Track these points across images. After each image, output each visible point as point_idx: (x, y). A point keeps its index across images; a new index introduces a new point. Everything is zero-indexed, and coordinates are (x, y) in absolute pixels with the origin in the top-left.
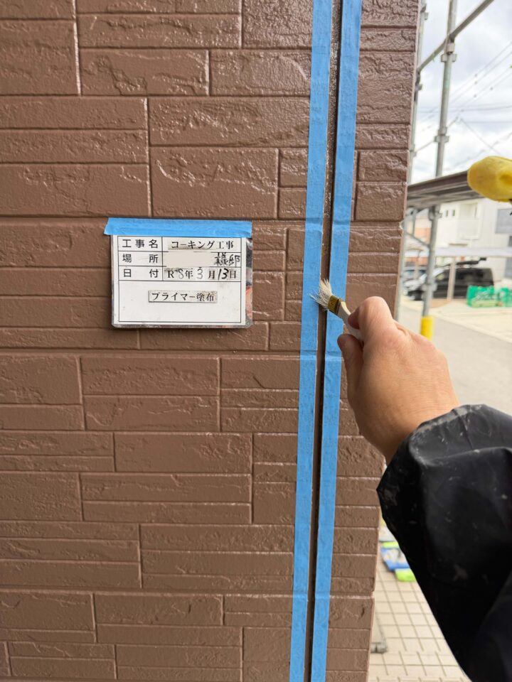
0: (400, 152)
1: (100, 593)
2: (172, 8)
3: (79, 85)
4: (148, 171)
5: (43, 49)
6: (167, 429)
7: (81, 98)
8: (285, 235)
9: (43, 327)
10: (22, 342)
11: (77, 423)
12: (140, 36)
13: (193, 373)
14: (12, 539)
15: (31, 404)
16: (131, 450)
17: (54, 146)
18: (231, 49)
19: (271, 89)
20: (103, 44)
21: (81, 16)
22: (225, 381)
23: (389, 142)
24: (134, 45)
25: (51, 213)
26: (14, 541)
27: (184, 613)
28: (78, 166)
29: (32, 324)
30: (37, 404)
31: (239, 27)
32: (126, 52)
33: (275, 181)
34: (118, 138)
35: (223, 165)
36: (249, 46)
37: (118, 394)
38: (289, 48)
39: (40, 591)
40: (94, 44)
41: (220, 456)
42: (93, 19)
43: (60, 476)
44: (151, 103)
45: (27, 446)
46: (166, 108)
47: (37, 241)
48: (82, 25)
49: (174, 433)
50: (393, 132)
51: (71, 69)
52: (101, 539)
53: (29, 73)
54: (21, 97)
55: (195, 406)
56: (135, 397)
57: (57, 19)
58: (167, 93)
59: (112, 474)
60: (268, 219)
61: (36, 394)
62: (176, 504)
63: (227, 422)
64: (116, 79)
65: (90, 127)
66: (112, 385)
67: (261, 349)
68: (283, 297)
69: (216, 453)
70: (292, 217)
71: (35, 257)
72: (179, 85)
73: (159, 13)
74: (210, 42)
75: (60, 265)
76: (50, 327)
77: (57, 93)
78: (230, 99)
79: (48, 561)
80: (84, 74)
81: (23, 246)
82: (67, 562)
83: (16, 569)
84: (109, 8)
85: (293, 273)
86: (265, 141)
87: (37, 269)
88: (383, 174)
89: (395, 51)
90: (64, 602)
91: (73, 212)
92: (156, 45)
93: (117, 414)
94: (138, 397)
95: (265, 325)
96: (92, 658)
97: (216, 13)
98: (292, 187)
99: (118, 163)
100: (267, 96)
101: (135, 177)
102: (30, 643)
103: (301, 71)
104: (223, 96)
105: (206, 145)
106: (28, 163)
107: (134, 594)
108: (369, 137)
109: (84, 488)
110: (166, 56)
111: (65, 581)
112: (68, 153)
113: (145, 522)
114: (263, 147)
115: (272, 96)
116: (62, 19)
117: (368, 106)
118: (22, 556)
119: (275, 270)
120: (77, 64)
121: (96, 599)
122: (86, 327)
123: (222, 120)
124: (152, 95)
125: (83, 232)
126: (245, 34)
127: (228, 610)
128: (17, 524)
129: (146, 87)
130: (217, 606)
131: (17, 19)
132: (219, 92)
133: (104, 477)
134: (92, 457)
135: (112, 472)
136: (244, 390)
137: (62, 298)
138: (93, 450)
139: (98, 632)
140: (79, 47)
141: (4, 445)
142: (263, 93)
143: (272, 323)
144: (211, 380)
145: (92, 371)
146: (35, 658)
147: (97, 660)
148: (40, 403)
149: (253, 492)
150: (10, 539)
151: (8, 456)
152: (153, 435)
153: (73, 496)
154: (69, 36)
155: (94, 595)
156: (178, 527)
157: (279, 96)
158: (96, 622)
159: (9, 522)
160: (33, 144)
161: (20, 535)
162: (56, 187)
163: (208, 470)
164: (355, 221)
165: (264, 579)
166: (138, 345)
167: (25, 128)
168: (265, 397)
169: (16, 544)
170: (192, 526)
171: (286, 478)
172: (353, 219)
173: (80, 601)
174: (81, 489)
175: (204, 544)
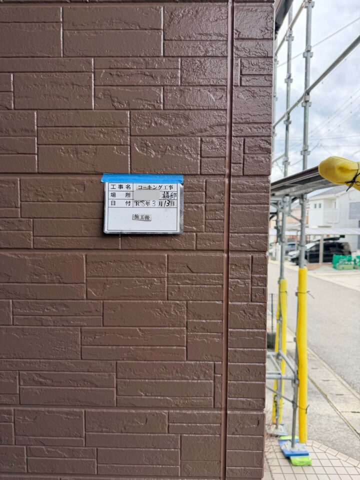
0: (266, 138)
1: (88, 410)
2: (144, 66)
3: (93, 104)
4: (129, 149)
5: (75, 86)
6: (135, 299)
7: (94, 111)
8: (204, 183)
9: (65, 237)
10: (52, 245)
11: (82, 295)
12: (127, 80)
13: (151, 264)
14: (36, 372)
15: (54, 283)
16: (113, 312)
17: (78, 136)
18: (175, 86)
19: (196, 106)
20: (107, 84)
21: (96, 70)
22: (170, 268)
23: (261, 133)
24: (123, 84)
25: (74, 172)
26: (37, 374)
27: (143, 424)
28: (91, 146)
29: (59, 235)
30: (58, 283)
31: (179, 75)
32: (119, 88)
33: (198, 154)
34: (113, 131)
35: (170, 146)
36: (184, 85)
37: (107, 277)
38: (205, 86)
39: (51, 409)
40: (103, 84)
41: (167, 316)
42: (102, 72)
43: (69, 330)
44: (131, 113)
45: (50, 310)
46: (140, 116)
47: (65, 187)
48: (96, 75)
49: (140, 301)
50: (263, 128)
51: (89, 96)
52: (91, 372)
53: (67, 99)
54: (61, 111)
55: (152, 284)
56: (117, 278)
59: (101, 328)
60: (195, 175)
61: (58, 277)
62: (140, 347)
63: (171, 294)
64: (113, 101)
65: (98, 126)
66: (104, 271)
67: (191, 249)
68: (204, 218)
69: (164, 314)
70: (208, 173)
71: (63, 196)
72: (147, 104)
73: (137, 69)
74: (164, 83)
75: (78, 201)
76: (70, 237)
77: (81, 108)
78: (174, 111)
79: (57, 388)
80: (96, 99)
81: (57, 190)
82: (69, 388)
83: (37, 393)
84: (111, 66)
85: (209, 205)
86: (193, 133)
87: (64, 203)
88: (258, 150)
89: (261, 86)
90: (66, 416)
91: (87, 171)
92: (135, 84)
93: (106, 289)
94: (119, 278)
95: (193, 235)
96: (81, 458)
97: (167, 69)
98: (208, 157)
99: (113, 145)
100: (194, 110)
101: (122, 153)
102: (41, 447)
103: (212, 97)
104: (170, 110)
105: (161, 136)
106: (63, 145)
107: (111, 411)
108: (250, 130)
109: (83, 337)
110: (141, 89)
111: (67, 401)
112: (85, 140)
113: (119, 360)
114: (192, 136)
116: (86, 72)
117: (249, 114)
118: (41, 384)
119: (199, 203)
120: (93, 94)
121: (86, 414)
122: (90, 237)
123: (170, 122)
124: (132, 109)
125: (92, 182)
126: (182, 79)
127: (171, 423)
128: (40, 361)
129: (129, 105)
130: (164, 419)
131: (62, 72)
132: (168, 108)
133: (95, 329)
134: (89, 317)
135: (101, 326)
136: (181, 274)
137: (77, 219)
138: (90, 312)
139: (87, 438)
140: (95, 86)
141: (36, 310)
142: (192, 108)
143: (198, 234)
144: (162, 268)
145: (92, 262)
146: (44, 458)
147: (85, 459)
148: (60, 283)
149: (187, 339)
150: (34, 372)
151: (38, 317)
152: (126, 303)
153: (76, 342)
154: (89, 80)
155: (85, 411)
156: (141, 363)
157: (201, 109)
158: (85, 431)
159: (35, 360)
160: (67, 135)
161: (41, 369)
162: (78, 158)
163: (159, 325)
164: (244, 175)
165: (194, 399)
166: (120, 247)
167: (63, 127)
168: (194, 278)
169: (38, 376)
170: (149, 362)
171: (207, 330)
172: (242, 174)
173: (76, 416)
174: (81, 338)
175: (156, 375)
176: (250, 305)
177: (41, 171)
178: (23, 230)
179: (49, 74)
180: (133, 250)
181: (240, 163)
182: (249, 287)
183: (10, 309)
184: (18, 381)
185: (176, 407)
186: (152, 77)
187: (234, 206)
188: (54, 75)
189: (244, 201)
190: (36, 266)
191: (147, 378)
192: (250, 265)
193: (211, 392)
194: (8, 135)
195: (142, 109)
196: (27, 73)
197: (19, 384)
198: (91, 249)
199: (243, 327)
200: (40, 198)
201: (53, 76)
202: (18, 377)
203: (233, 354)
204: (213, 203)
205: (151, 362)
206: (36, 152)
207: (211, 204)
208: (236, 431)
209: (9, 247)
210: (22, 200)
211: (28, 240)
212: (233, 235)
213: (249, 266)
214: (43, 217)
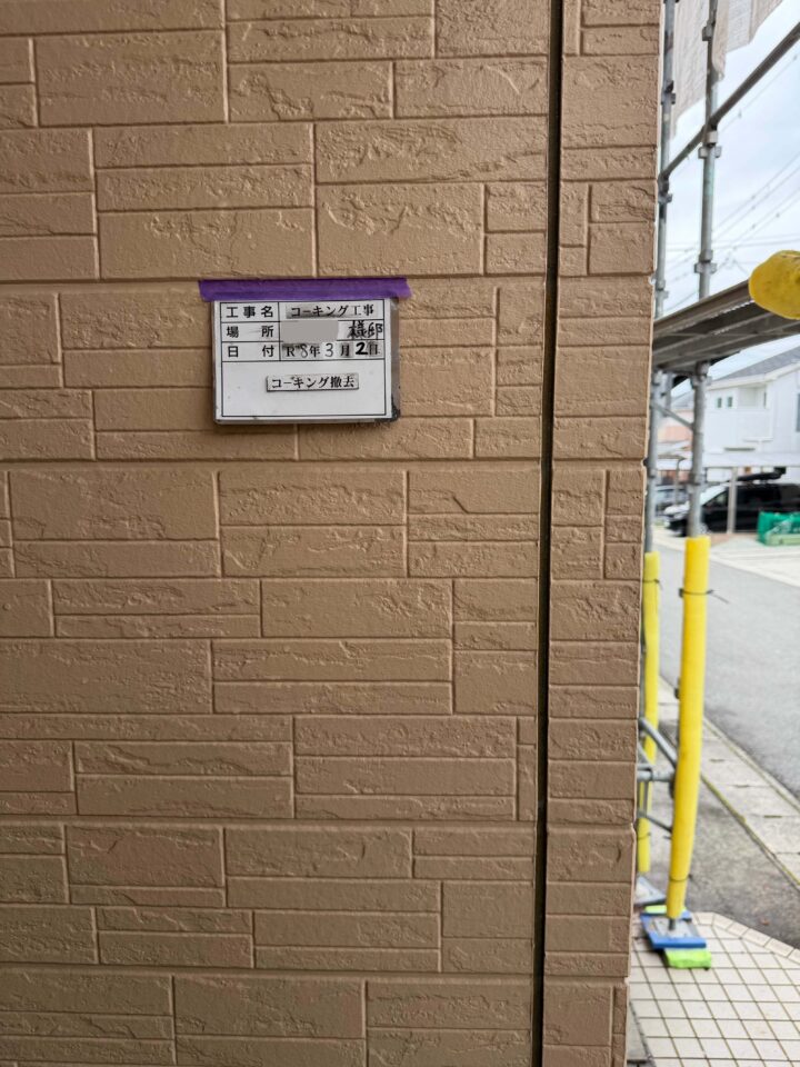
0: (644, 183)
1: (232, 827)
2: (346, 11)
3: (226, 109)
4: (313, 218)
5: (182, 66)
6: (334, 574)
7: (229, 126)
8: (495, 297)
9: (168, 431)
10: (139, 451)
11: (211, 566)
12: (304, 45)
13: (370, 493)
14: (112, 743)
15: (148, 539)
16: (284, 605)
17: (192, 188)
18: (422, 58)
19: (474, 106)
20: (258, 58)
21: (231, 24)
22: (413, 503)
23: (630, 171)
24: (297, 57)
25: (185, 275)
26: (114, 747)
27: (355, 858)
28: (222, 213)
29: (155, 427)
30: (158, 539)
31: (432, 31)
32: (287, 67)
33: (479, 225)
34: (275, 175)
35: (412, 206)
36: (445, 54)
37: (268, 525)
38: (496, 56)
39: (147, 825)
40: (247, 59)
41: (408, 614)
42: (245, 27)
43: (184, 646)
44: (318, 130)
45: (140, 601)
46: (338, 135)
47: (165, 312)
48: (233, 36)
49: (344, 580)
50: (635, 158)
51: (216, 89)
52: (237, 741)
53: (164, 97)
54: (152, 127)
55: (372, 541)
56: (291, 528)
57: (200, 29)
58: (340, 116)
59: (255, 640)
60: (472, 276)
61: (155, 525)
62: (346, 684)
63: (417, 562)
64: (273, 100)
65: (238, 161)
66: (260, 510)
67: (463, 456)
68: (493, 382)
69: (401, 609)
70: (503, 271)
71: (162, 334)
72: (355, 105)
73: (330, 17)
74: (395, 52)
75: (195, 345)
76: (179, 431)
77: (197, 120)
78: (419, 121)
79: (161, 777)
80: (233, 95)
81: (147, 321)
82: (187, 778)
83: (116, 791)
84: (267, 13)
85: (505, 349)
86: (466, 174)
87: (163, 351)
88: (623, 213)
89: (632, 55)
90: (181, 841)
91: (213, 273)
92: (326, 57)
93: (266, 553)
94: (296, 528)
95: (468, 424)
96: (218, 932)
97: (402, 16)
98: (503, 232)
99: (274, 207)
100: (468, 116)
101: (296, 226)
102: (129, 908)
103: (512, 84)
104: (412, 118)
105: (390, 182)
106: (157, 210)
107: (283, 828)
108: (603, 164)
109: (216, 663)
110: (339, 69)
111: (184, 808)
112: (209, 196)
113: (301, 713)
114: (464, 182)
115: (475, 116)
116: (207, 28)
117: (601, 124)
118: (124, 769)
119: (482, 346)
120: (225, 83)
121: (228, 835)
123: (410, 149)
124: (319, 120)
126: (440, 40)
127: (420, 854)
128: (119, 719)
129: (312, 110)
130: (403, 846)
131: (152, 31)
132: (406, 114)
133: (246, 644)
134: (230, 616)
135: (257, 638)
136: (441, 516)
138: (232, 605)
139: (230, 889)
140: (228, 62)
141: (107, 601)
142: (463, 113)
143: (479, 419)
144: (395, 503)
145: (234, 491)
146: (135, 933)
147: (226, 936)
148: (160, 538)
149: (454, 666)
150: (107, 743)
151: (113, 617)
152: (314, 584)
153: (201, 675)
154: (216, 48)
155: (224, 830)
156: (348, 720)
157: (483, 116)
158: (226, 873)
159: (107, 717)
160: (165, 186)
161: (122, 737)
162: (193, 241)
163: (390, 633)
164: (589, 275)
165: (472, 801)
166: (296, 453)
167: (156, 166)
168: (469, 526)
169: (117, 751)
170: (368, 717)
171: (501, 644)
172: (585, 273)
173: (204, 839)
174: (213, 664)
175: (385, 746)
176: (600, 586)
177: (107, 275)
178: (71, 417)
179: (119, 36)
180: (325, 461)
181: (581, 246)
182: (599, 545)
183: (48, 602)
184: (71, 764)
185: (431, 818)
186: (366, 36)
187: (566, 350)
188: (132, 40)
189: (590, 340)
190: (102, 500)
191: (364, 752)
192: (603, 494)
193: (510, 783)
194: (27, 189)
195: (345, 119)
196: (65, 37)
197: (76, 772)
198: (230, 460)
199: (584, 638)
200: (107, 341)
201: (129, 41)
202: (70, 754)
203: (561, 698)
204: (514, 345)
205: (374, 717)
206: (95, 230)
207: (511, 347)
208: (569, 872)
209: (39, 456)
210: (67, 344)
211: (83, 441)
212: (561, 420)
213: (600, 496)
214: (114, 384)
